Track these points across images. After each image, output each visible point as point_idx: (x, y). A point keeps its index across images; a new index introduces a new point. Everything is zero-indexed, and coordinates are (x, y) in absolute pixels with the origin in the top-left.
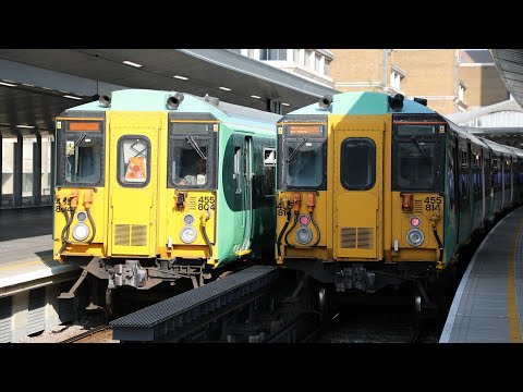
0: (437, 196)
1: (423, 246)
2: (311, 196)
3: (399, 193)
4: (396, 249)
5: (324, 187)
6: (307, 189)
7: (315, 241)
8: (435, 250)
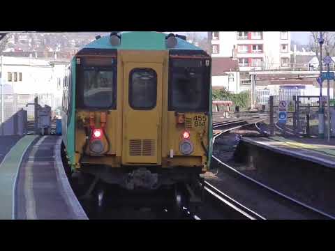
0: (203, 115)
1: (192, 154)
2: (103, 114)
3: (173, 112)
4: (172, 156)
5: (114, 107)
6: (101, 109)
7: (106, 150)
8: (201, 157)
